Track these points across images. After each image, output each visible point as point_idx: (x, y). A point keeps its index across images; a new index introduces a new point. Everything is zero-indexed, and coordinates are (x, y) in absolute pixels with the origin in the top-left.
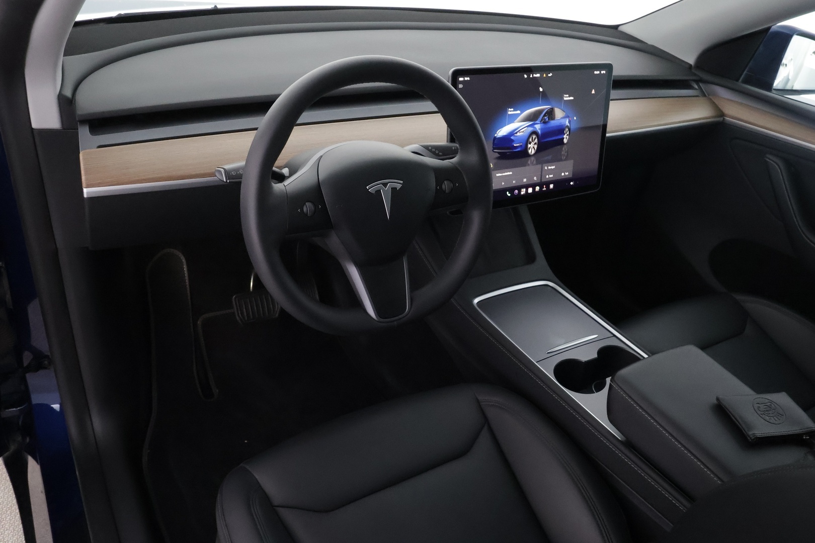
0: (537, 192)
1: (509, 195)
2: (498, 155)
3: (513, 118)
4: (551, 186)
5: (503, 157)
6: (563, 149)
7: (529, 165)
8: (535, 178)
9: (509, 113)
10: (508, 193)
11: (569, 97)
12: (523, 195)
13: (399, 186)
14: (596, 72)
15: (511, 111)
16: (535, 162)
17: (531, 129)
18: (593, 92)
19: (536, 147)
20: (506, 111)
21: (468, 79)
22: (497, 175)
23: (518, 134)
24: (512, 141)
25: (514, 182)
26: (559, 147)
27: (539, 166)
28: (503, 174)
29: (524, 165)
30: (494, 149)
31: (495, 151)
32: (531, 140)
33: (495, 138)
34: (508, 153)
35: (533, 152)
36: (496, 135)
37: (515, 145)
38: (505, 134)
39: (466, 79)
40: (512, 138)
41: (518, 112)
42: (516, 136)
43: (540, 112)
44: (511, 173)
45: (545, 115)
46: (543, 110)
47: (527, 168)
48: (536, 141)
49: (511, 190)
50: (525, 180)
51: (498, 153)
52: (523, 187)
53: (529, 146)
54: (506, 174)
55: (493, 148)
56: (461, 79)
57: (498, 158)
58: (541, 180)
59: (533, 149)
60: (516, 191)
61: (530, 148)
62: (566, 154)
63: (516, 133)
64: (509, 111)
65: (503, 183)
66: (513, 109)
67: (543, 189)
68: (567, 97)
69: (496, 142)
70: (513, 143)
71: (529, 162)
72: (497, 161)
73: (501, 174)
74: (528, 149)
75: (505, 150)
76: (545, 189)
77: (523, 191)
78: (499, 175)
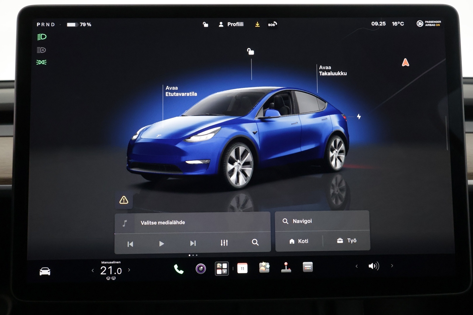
0: (264, 274)
1: (181, 272)
2: (143, 180)
4: (308, 266)
6: (334, 182)
7: (233, 209)
8: (255, 242)
9: (168, 94)
10: (176, 266)
11: (333, 70)
12: (222, 278)
15: (172, 91)
16: (250, 205)
17: (230, 132)
18: (405, 63)
19: (249, 171)
20: (160, 91)
22: (143, 223)
23: (194, 139)
24: (182, 153)
25: (192, 243)
26: (319, 176)
27: (265, 215)
28: (161, 223)
29: (222, 208)
30: (130, 165)
31: (133, 169)
32: (233, 154)
33: (133, 144)
34: (170, 178)
35: (242, 181)
36: (135, 137)
37: (188, 162)
38: (159, 136)
40: (180, 146)
41: (193, 94)
42: (192, 143)
43: (254, 98)
44: (182, 223)
45: (267, 106)
46: (262, 94)
47: (228, 215)
48: (249, 157)
50: (224, 243)
51: (144, 175)
52: (222, 258)
53: (230, 167)
54: (167, 223)
55: (129, 163)
57: (144, 186)
58: (273, 246)
59: (242, 175)
60: (201, 267)
61: (233, 171)
62: (344, 195)
63: (189, 137)
64: (168, 91)
65: (161, 244)
66: (177, 88)
67: (283, 271)
68: (328, 71)
69: (135, 151)
70: (183, 159)
71: (233, 203)
72: (138, 191)
73: (155, 223)
74: (228, 175)
75: (163, 170)
76: (289, 270)
77: (222, 268)
78: (149, 223)
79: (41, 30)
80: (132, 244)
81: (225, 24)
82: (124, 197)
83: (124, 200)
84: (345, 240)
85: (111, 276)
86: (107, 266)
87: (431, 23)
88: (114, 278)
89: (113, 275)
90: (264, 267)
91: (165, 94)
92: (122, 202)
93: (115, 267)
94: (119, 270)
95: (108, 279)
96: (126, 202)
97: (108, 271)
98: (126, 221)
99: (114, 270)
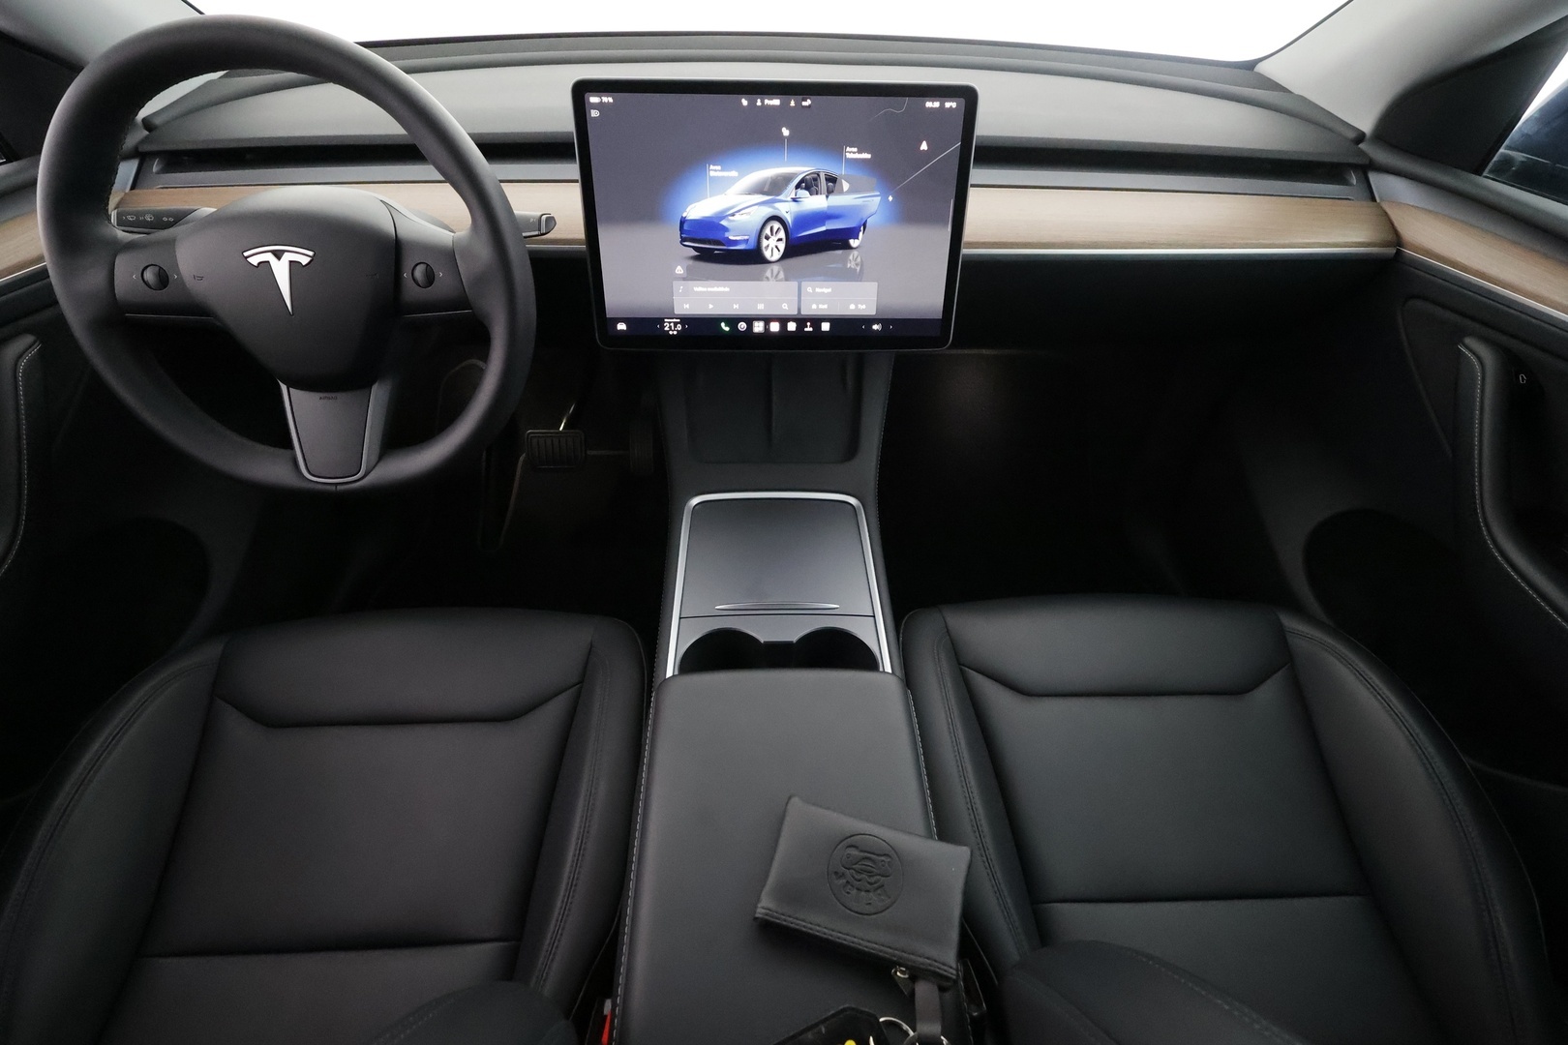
0: (791, 332)
1: (727, 329)
2: (694, 253)
3: (722, 185)
4: (826, 327)
5: (704, 256)
6: (851, 257)
7: (767, 279)
8: (786, 307)
9: (712, 174)
10: (723, 325)
11: (859, 152)
12: (759, 334)
13: (305, 260)
14: (929, 104)
15: (716, 171)
16: (782, 275)
17: (767, 211)
18: (924, 146)
19: (782, 246)
20: (705, 170)
21: (611, 100)
22: (696, 289)
23: (737, 217)
24: (725, 229)
25: (735, 306)
26: (839, 252)
27: (794, 284)
28: (710, 289)
29: (758, 278)
30: (683, 240)
31: (686, 243)
32: (767, 231)
33: (683, 221)
34: (717, 252)
35: (777, 256)
36: (685, 214)
37: (731, 238)
39: (605, 99)
40: (723, 223)
41: (734, 174)
42: (734, 221)
43: (786, 179)
44: (727, 289)
45: (798, 186)
46: (795, 175)
47: (763, 284)
48: (782, 234)
49: (733, 321)
50: (761, 307)
51: (695, 248)
52: (758, 319)
53: (765, 243)
54: (715, 289)
55: (681, 238)
56: (594, 100)
57: (696, 258)
58: (799, 310)
59: (775, 250)
60: (743, 325)
61: (768, 246)
62: (858, 269)
63: (733, 215)
64: (712, 170)
65: (711, 306)
66: (719, 168)
67: (806, 329)
68: (854, 153)
69: (686, 227)
70: (727, 234)
71: (768, 274)
72: (691, 262)
73: (705, 289)
74: (764, 249)
75: (710, 244)
76: (811, 329)
77: (759, 327)
78: (700, 289)
79: (595, 106)
80: (688, 306)
81: (762, 102)
82: (679, 268)
83: (679, 270)
84: (856, 306)
85: (673, 331)
86: (670, 323)
87: (950, 104)
88: (675, 333)
89: (675, 330)
90: (792, 326)
91: (709, 173)
93: (676, 324)
95: (671, 333)
97: (670, 327)
98: (682, 287)
99: (675, 326)
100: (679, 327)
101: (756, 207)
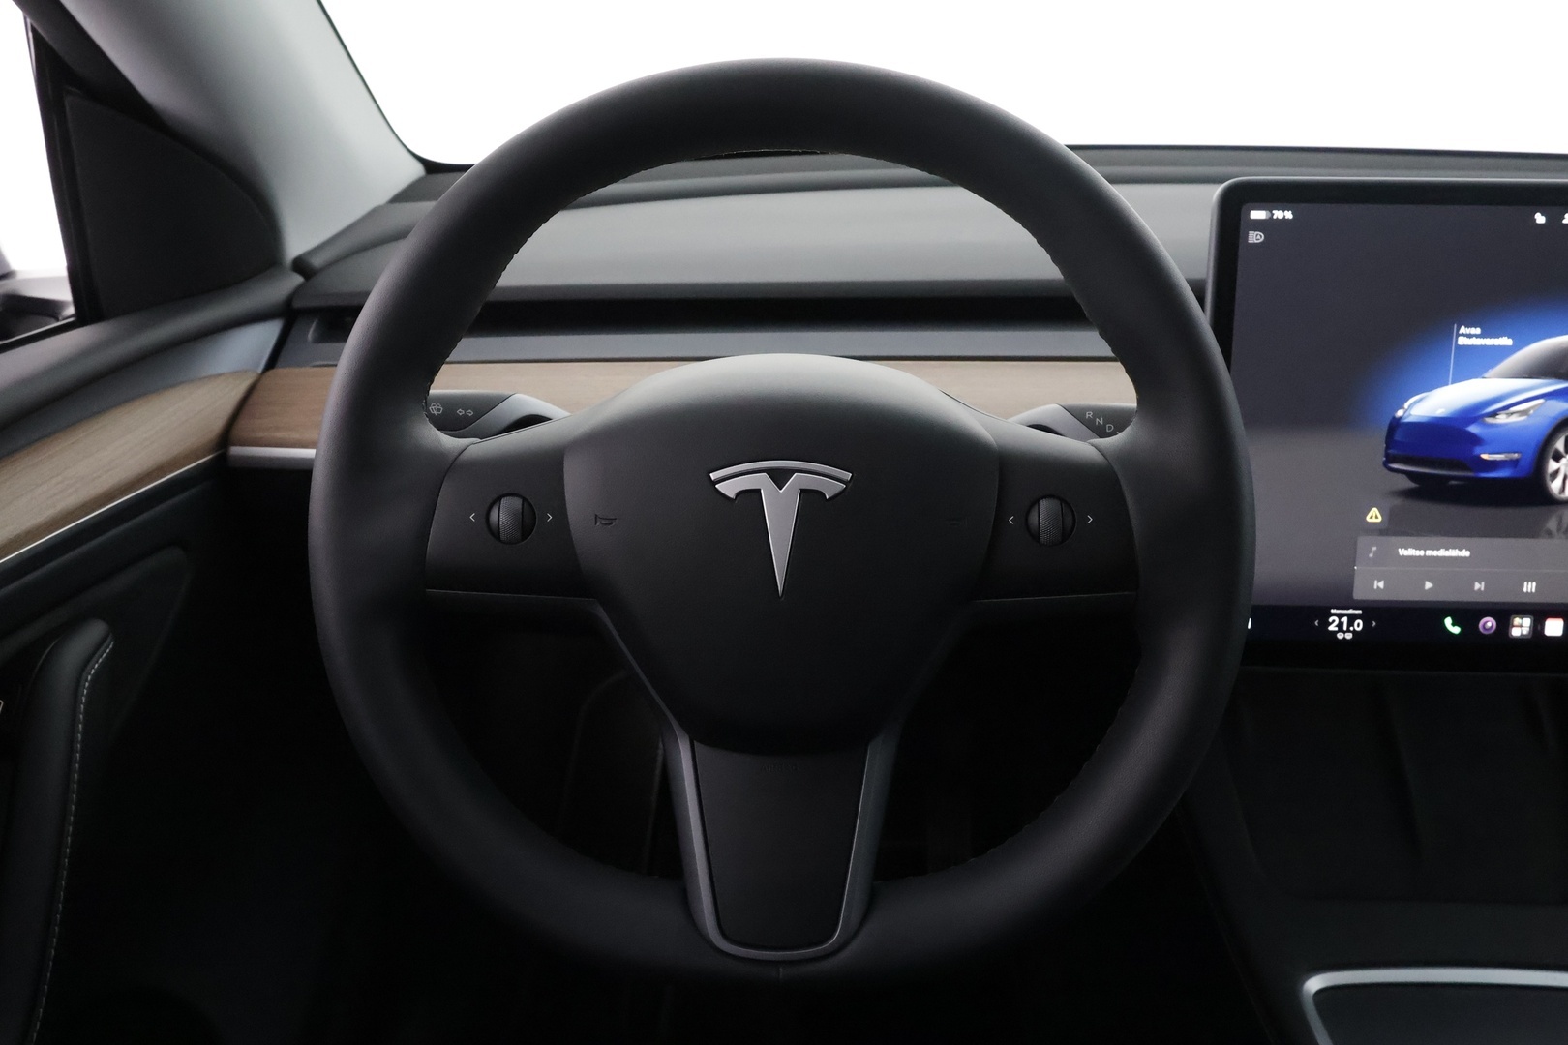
1: (1456, 630)
2: (1409, 484)
3: (1477, 363)
5: (1426, 490)
7: (1549, 534)
9: (1462, 341)
10: (1448, 622)
12: (1521, 641)
13: (830, 488)
15: (1470, 336)
17: (1560, 408)
20: (1449, 335)
21: (1289, 215)
22: (1402, 552)
23: (1502, 419)
24: (1476, 440)
25: (1477, 586)
28: (1430, 553)
29: (1533, 531)
30: (1390, 459)
31: (1395, 466)
32: (1560, 445)
33: (1396, 424)
34: (1453, 482)
36: (1400, 413)
37: (1485, 456)
38: (1440, 412)
39: (1278, 214)
40: (1473, 429)
41: (1505, 341)
42: (1494, 425)
44: (1466, 553)
47: (1540, 544)
49: (1468, 614)
50: (1530, 587)
51: (1409, 474)
52: (1522, 610)
53: (1552, 465)
54: (1442, 553)
55: (1387, 455)
56: (1258, 215)
57: (1408, 494)
60: (1489, 623)
61: (1556, 473)
63: (1494, 414)
64: (1463, 335)
65: (1428, 585)
66: (1478, 331)
69: (1398, 437)
70: (1477, 450)
71: (1552, 524)
72: (1398, 502)
73: (1421, 553)
74: (1548, 478)
75: (1442, 467)
77: (1521, 626)
78: (1411, 552)
79: (1258, 225)
80: (1381, 585)
82: (1374, 511)
83: (1374, 516)
85: (1344, 632)
86: (1340, 616)
88: (1349, 636)
89: (1348, 631)
91: (1457, 341)
92: (1371, 517)
93: (1352, 619)
94: (1358, 625)
95: (1340, 636)
96: (1377, 517)
97: (1340, 625)
98: (1374, 548)
99: (1351, 623)
100: (1359, 625)
101: (1541, 401)
